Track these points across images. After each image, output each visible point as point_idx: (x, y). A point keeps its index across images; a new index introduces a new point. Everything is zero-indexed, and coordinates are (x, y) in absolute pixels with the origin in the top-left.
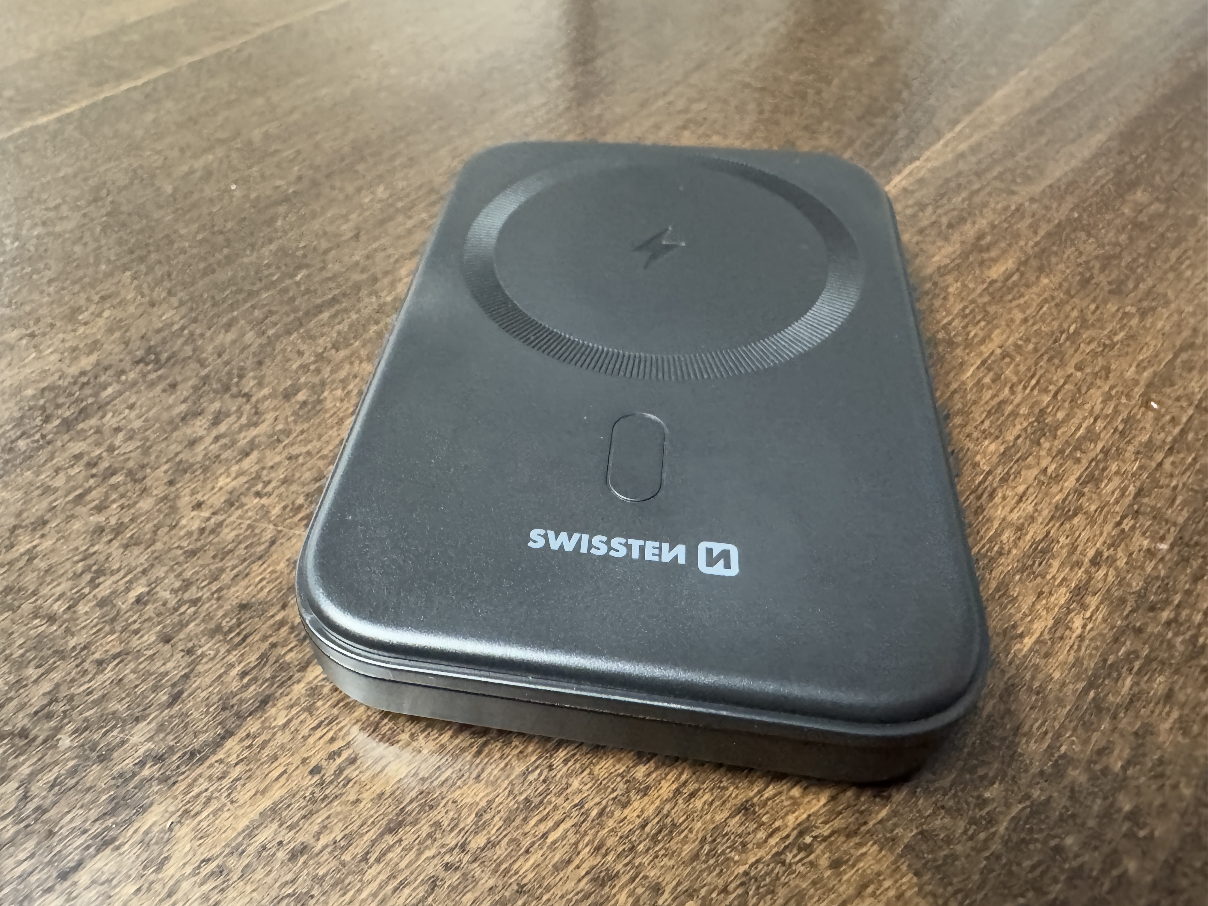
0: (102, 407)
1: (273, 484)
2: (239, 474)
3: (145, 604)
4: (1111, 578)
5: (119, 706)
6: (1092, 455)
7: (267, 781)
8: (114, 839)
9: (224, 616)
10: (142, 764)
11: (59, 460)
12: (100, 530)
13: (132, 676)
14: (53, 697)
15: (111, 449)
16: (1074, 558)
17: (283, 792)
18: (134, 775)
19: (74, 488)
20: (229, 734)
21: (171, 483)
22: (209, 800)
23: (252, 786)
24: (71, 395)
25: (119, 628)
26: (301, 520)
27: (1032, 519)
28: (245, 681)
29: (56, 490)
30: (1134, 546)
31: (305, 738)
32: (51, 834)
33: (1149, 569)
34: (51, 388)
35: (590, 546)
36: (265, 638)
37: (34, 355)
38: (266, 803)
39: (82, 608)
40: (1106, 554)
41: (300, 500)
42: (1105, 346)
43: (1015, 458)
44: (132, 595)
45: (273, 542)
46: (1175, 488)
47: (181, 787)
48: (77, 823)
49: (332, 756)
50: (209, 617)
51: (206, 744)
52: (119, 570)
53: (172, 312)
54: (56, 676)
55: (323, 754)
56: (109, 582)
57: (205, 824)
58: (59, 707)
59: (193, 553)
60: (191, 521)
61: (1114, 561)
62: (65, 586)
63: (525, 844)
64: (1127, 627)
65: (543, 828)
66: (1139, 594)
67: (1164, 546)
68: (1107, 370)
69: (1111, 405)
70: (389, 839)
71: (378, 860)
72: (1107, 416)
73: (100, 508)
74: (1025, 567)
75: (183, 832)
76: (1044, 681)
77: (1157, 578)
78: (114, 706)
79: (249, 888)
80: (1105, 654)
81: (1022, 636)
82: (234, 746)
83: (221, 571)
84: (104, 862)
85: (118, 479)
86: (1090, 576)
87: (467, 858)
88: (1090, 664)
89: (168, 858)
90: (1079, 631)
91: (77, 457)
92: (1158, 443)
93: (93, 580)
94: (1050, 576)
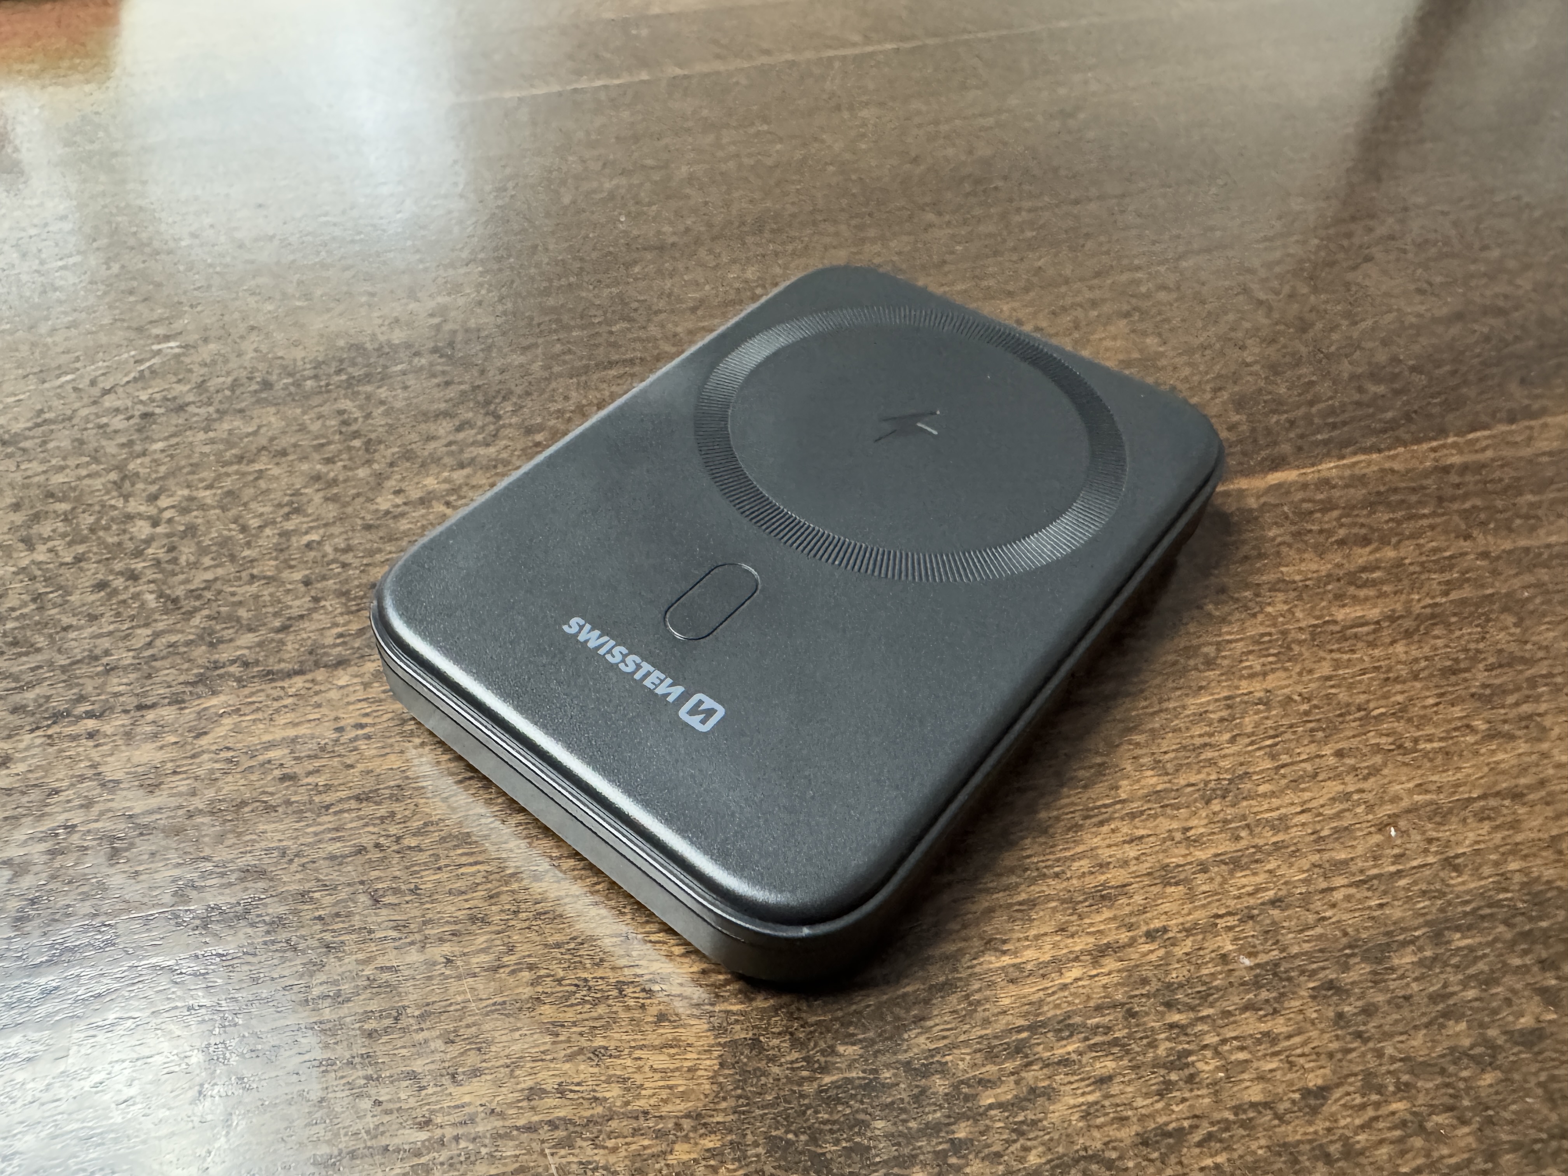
0: (384, 378)
2: (446, 481)
3: (311, 550)
4: (1153, 957)
5: (244, 614)
6: (1256, 841)
7: (302, 719)
8: (183, 701)
9: (357, 586)
10: (233, 662)
11: (326, 409)
12: (317, 478)
13: (267, 598)
14: (208, 585)
15: (368, 416)
16: (1133, 919)
17: (309, 731)
18: (224, 666)
19: (323, 436)
20: (300, 672)
21: (392, 465)
22: (258, 709)
23: (290, 717)
24: (369, 358)
25: (282, 558)
27: (1125, 863)
28: (338, 641)
29: (309, 432)
30: (1212, 944)
31: (348, 703)
32: (149, 676)
33: (1205, 971)
34: (359, 346)
35: (609, 651)
38: (291, 732)
39: (268, 531)
40: (1170, 935)
42: (1402, 746)
43: (1166, 802)
44: (308, 538)
46: (1324, 919)
47: (246, 691)
48: (169, 679)
49: (357, 726)
50: (347, 581)
51: (281, 670)
52: (311, 515)
53: (492, 318)
54: (220, 572)
55: (352, 721)
56: (297, 521)
57: (244, 724)
58: (208, 595)
59: (368, 527)
60: (385, 502)
61: (1173, 945)
62: (268, 509)
63: (442, 863)
64: (1122, 1005)
65: (464, 860)
66: (1169, 986)
67: (1247, 962)
68: (1374, 771)
69: (1338, 807)
70: (353, 804)
71: (335, 813)
72: (1320, 814)
73: (329, 461)
74: (1070, 900)
75: (228, 721)
76: (987, 1000)
77: (1205, 983)
78: (242, 613)
79: (242, 782)
80: (1075, 1013)
81: (1004, 953)
82: (298, 682)
83: (380, 551)
84: (168, 713)
85: (357, 443)
86: (1132, 942)
87: (395, 848)
88: (1049, 1012)
89: (205, 733)
90: (1069, 981)
91: (341, 412)
92: (1354, 868)
93: (288, 514)
94: (1087, 921)
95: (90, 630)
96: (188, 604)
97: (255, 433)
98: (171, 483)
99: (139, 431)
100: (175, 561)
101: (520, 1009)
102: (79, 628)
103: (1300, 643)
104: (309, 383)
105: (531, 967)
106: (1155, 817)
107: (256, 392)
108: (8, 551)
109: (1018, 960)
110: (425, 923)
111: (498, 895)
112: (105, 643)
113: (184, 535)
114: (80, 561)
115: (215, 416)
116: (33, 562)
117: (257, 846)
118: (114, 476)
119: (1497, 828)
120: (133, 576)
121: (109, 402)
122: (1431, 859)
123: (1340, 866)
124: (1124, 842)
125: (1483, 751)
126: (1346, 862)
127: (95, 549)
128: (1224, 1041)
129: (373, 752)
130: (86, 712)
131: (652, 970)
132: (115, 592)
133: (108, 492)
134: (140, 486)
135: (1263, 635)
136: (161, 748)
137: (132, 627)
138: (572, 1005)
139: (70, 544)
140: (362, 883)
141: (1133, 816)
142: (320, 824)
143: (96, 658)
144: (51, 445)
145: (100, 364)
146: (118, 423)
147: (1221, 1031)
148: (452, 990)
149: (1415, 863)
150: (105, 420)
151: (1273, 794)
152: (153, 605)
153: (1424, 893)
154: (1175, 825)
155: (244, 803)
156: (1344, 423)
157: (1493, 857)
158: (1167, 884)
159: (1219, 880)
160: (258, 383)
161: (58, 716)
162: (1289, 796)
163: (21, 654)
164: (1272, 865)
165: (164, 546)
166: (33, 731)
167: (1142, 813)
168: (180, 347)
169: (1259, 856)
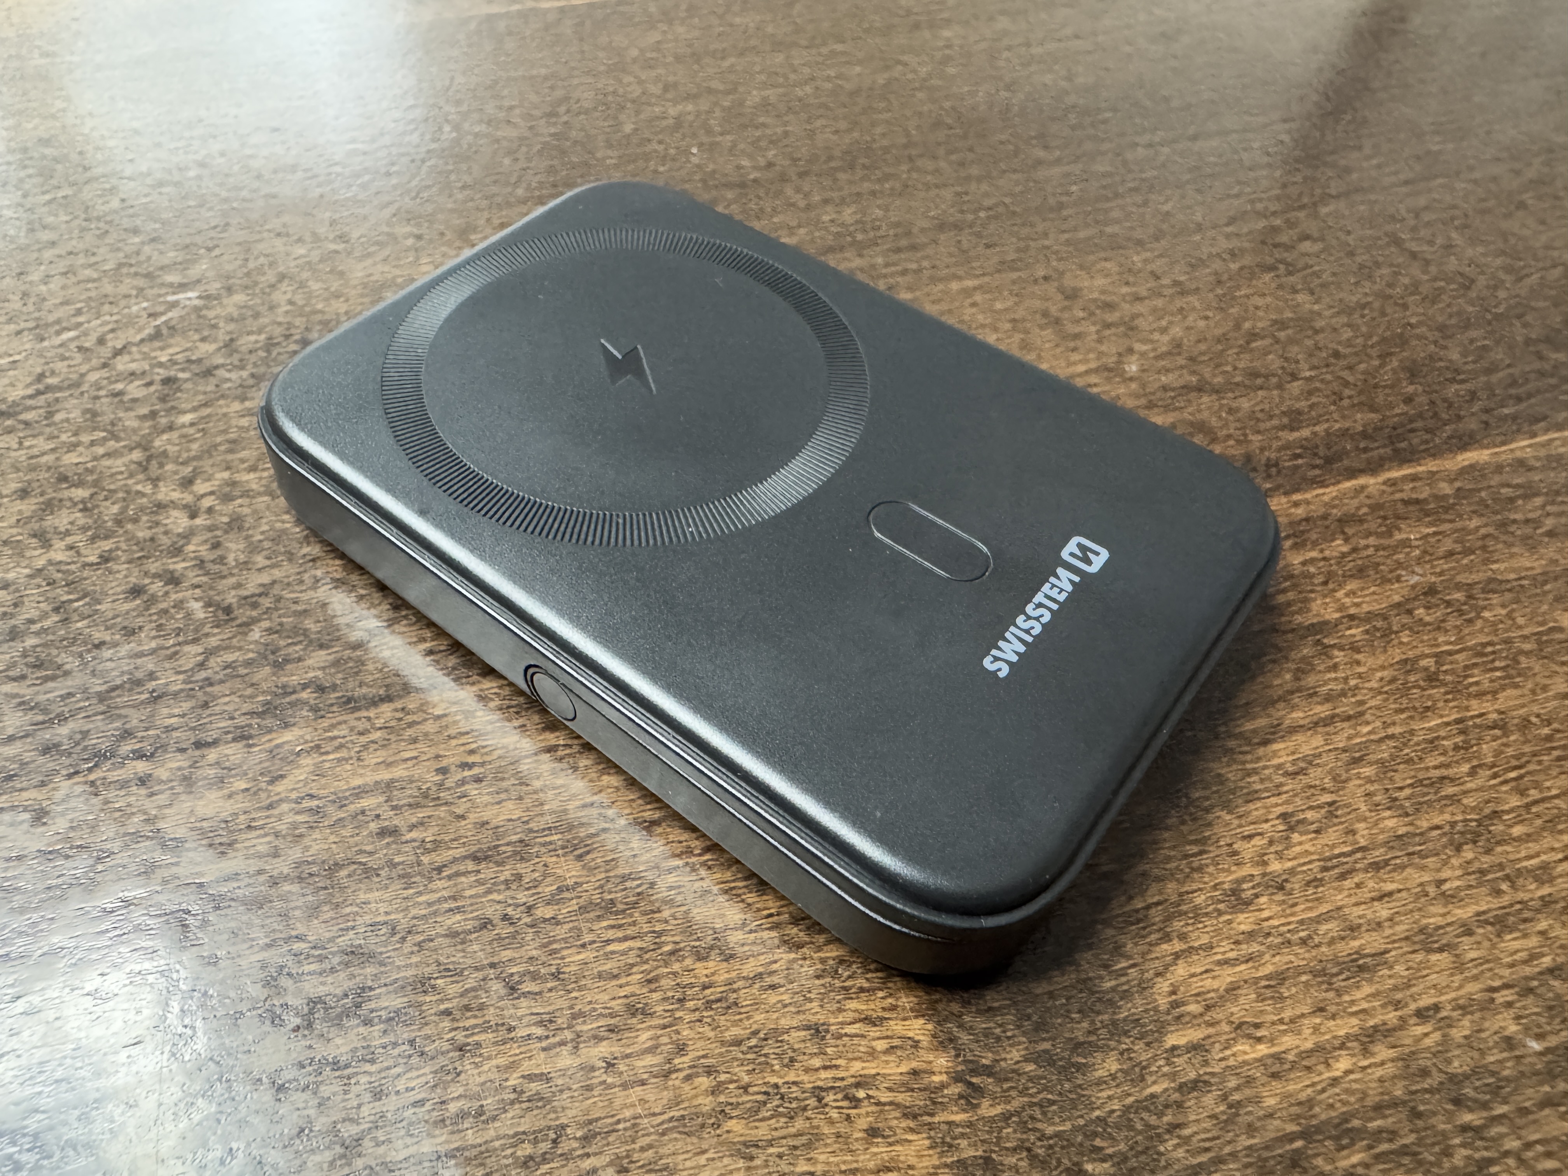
4: (1428, 1042)
5: (312, 626)
7: (398, 757)
8: (251, 737)
10: (305, 687)
14: (266, 591)
16: (1400, 995)
17: (405, 773)
18: (294, 692)
22: (342, 746)
23: (382, 755)
27: (1378, 926)
28: (429, 658)
30: (1491, 1025)
31: (450, 737)
32: (206, 705)
33: (1491, 1059)
38: (385, 775)
40: (1444, 1014)
43: (1409, 849)
47: (326, 723)
48: (230, 708)
49: (465, 766)
51: (365, 697)
54: (278, 573)
55: (457, 760)
57: (327, 765)
58: (266, 602)
61: (1450, 1026)
63: (587, 938)
64: (1404, 1103)
65: (611, 934)
66: (1452, 1078)
67: (1535, 1046)
70: (470, 866)
71: (449, 878)
74: (1323, 972)
75: (307, 761)
76: (1249, 1100)
77: (1493, 1074)
78: (309, 624)
79: (332, 838)
80: (1352, 1115)
81: (1259, 1040)
82: (386, 712)
84: (233, 752)
86: (1402, 1024)
87: (529, 920)
88: (1321, 1114)
89: (282, 777)
90: (1335, 1074)
94: (1347, 998)
95: (127, 647)
98: (206, 463)
99: (163, 399)
100: (221, 560)
101: (703, 1126)
102: (115, 645)
103: (1527, 654)
105: (710, 1071)
106: (1403, 867)
108: (18, 549)
109: (1276, 1049)
110: (574, 1017)
111: (656, 979)
112: (149, 664)
113: (229, 527)
114: (107, 560)
115: (251, 382)
116: (50, 562)
117: (360, 921)
118: (137, 455)
120: (173, 580)
121: (121, 364)
124: (1373, 899)
127: (124, 546)
128: (1528, 1146)
129: (486, 799)
130: (133, 752)
131: (852, 1071)
132: (153, 600)
133: (131, 476)
134: (170, 467)
135: (1484, 645)
136: (230, 796)
137: (179, 644)
138: (763, 1119)
139: (93, 539)
140: (493, 965)
141: (1377, 867)
142: (431, 892)
143: (139, 683)
144: (58, 417)
145: (107, 318)
146: (135, 389)
147: (1523, 1133)
148: (617, 1103)
150: (119, 386)
151: (1528, 838)
152: (201, 615)
154: (1427, 877)
155: (338, 866)
156: (1530, 396)
158: (1430, 951)
159: (1486, 944)
160: (296, 342)
161: (100, 757)
162: (1548, 841)
163: (47, 679)
164: (1543, 925)
165: (206, 541)
166: (70, 776)
167: (1386, 863)
168: (199, 297)
169: (1527, 914)
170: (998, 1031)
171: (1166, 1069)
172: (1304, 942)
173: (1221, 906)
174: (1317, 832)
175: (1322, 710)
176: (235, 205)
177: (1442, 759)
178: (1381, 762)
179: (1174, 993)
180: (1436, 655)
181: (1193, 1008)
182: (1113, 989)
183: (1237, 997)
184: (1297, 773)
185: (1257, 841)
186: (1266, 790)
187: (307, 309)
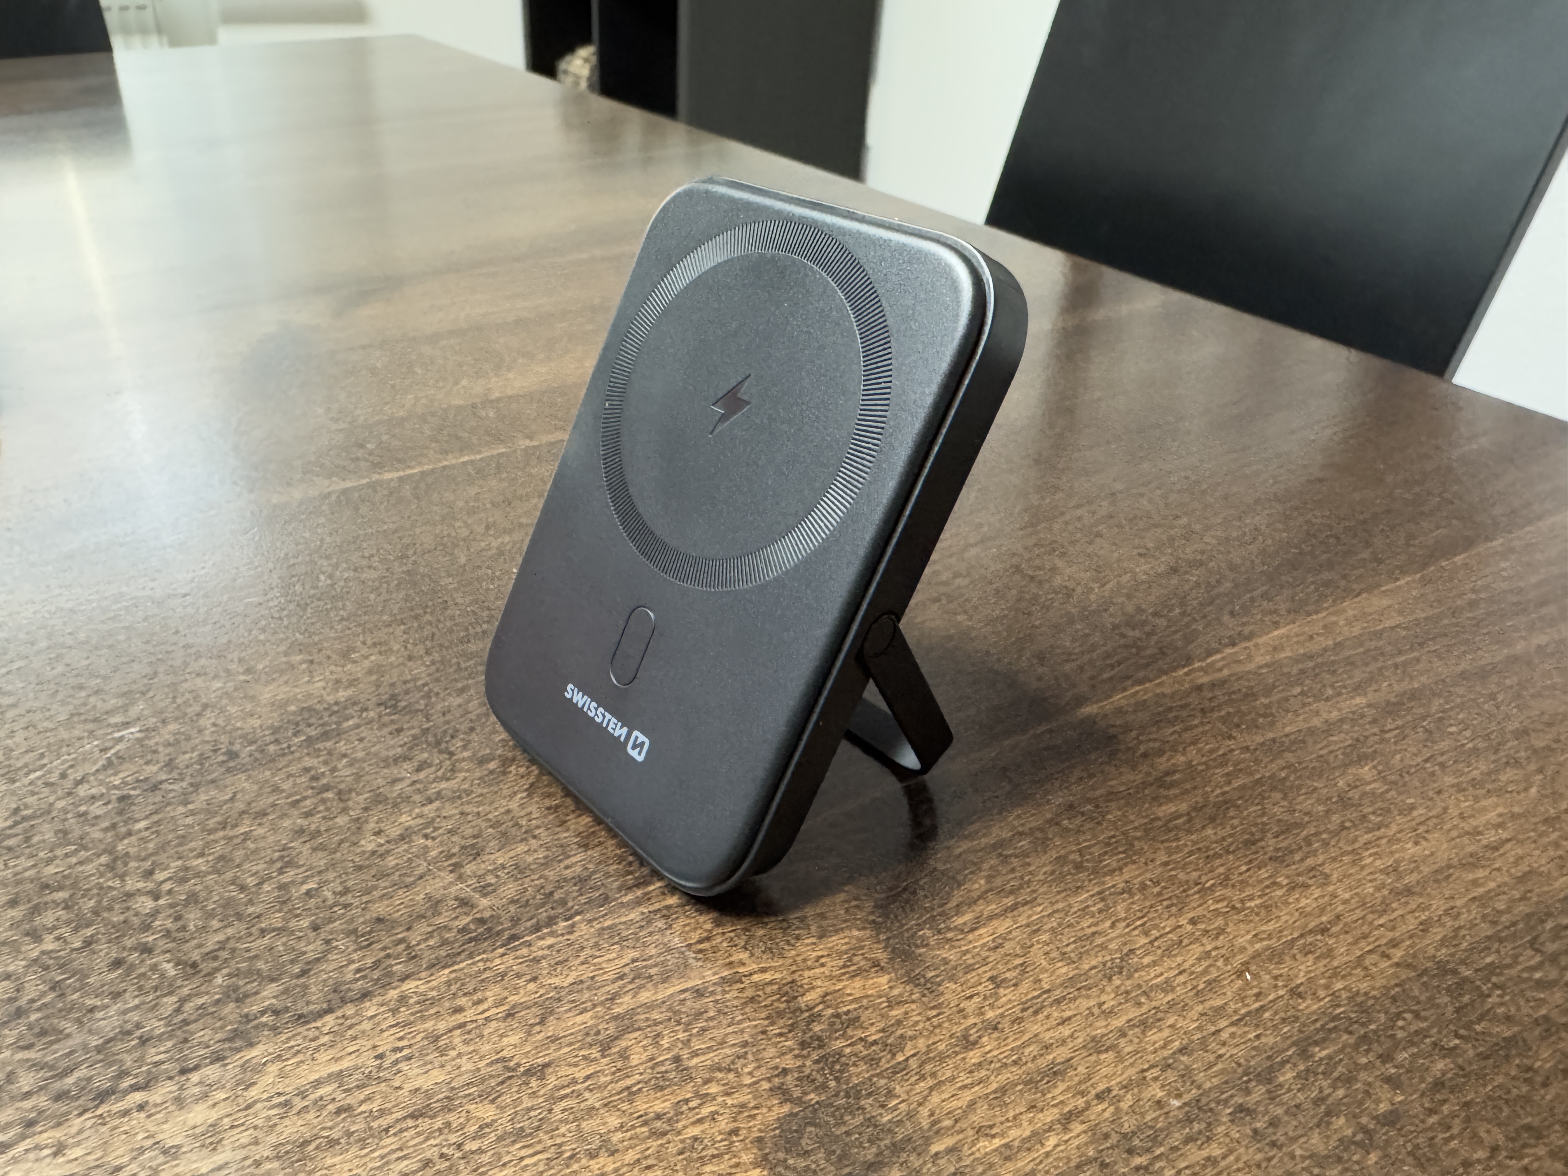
0: (339, 734)
1: (441, 831)
2: (419, 816)
3: (311, 897)
4: (1107, 1115)
5: (264, 966)
6: (1154, 1004)
7: (343, 1053)
8: (225, 1058)
9: (363, 923)
10: (263, 1013)
11: (293, 769)
12: (301, 832)
13: (281, 948)
14: (222, 945)
15: (334, 770)
16: (1083, 1087)
17: (351, 1064)
18: (256, 1018)
20: (330, 1011)
21: (366, 809)
22: (299, 1052)
23: (331, 1053)
24: (321, 718)
25: (286, 910)
26: (450, 865)
27: (1064, 1042)
28: (358, 976)
29: (283, 791)
30: (1146, 1094)
32: (186, 1040)
33: (1148, 1118)
34: (310, 709)
36: (384, 949)
37: (307, 679)
38: (335, 1068)
39: (266, 887)
40: (1114, 1093)
41: (456, 850)
42: (1234, 908)
43: (1079, 986)
44: (305, 887)
45: (421, 877)
46: (1220, 1056)
47: (284, 1037)
48: (206, 1038)
49: (397, 1050)
50: (352, 920)
51: (311, 1012)
52: (303, 866)
53: (423, 669)
54: (230, 932)
55: (389, 1047)
56: (292, 873)
57: (289, 1068)
58: (224, 954)
59: (360, 868)
60: (369, 844)
61: (1119, 1101)
62: (261, 866)
63: (506, 1159)
64: (1095, 1159)
65: (523, 1153)
66: (1125, 1136)
67: (1176, 1103)
68: (1221, 931)
69: (1205, 964)
70: (410, 1123)
71: (395, 1134)
72: (1193, 973)
73: (308, 815)
74: (1031, 1081)
75: (273, 1069)
77: (1151, 1128)
78: (260, 965)
81: (993, 1136)
82: (329, 1019)
83: (375, 888)
84: (211, 1072)
85: (329, 795)
86: (1088, 1106)
87: (460, 1154)
89: (254, 1083)
90: (1048, 1149)
91: (307, 770)
92: (1230, 1011)
93: (281, 868)
94: (1050, 1095)
95: (115, 1007)
96: (206, 967)
97: (232, 799)
98: (162, 858)
99: (120, 813)
100: (184, 928)
102: (106, 1007)
103: (1138, 839)
104: (272, 748)
106: (1075, 999)
107: (223, 762)
108: (14, 947)
109: (1007, 1140)
112: (135, 1017)
113: (187, 903)
114: (90, 944)
115: (191, 789)
116: (43, 953)
118: (104, 859)
119: (1318, 958)
120: (146, 950)
121: (83, 791)
122: (1281, 992)
123: (1219, 1011)
124: (1058, 1024)
125: (1291, 900)
126: (1223, 1007)
127: (103, 930)
129: (416, 1071)
130: (131, 1086)
132: (132, 967)
133: (102, 875)
134: (133, 864)
136: (214, 1105)
137: (158, 997)
139: (76, 930)
141: (1058, 1002)
142: (383, 1147)
143: (129, 1033)
144: (35, 839)
145: (66, 757)
146: (96, 809)
147: (1176, 1163)
149: (1271, 998)
150: (83, 808)
151: (1155, 963)
152: (173, 973)
153: (1284, 1020)
154: (1092, 1003)
155: (306, 1143)
157: (1322, 982)
158: (1100, 1052)
159: (1136, 1040)
160: (224, 754)
161: (103, 1096)
162: (1167, 962)
163: (52, 1043)
164: (1171, 1021)
165: (170, 916)
166: (80, 1115)
167: (1064, 998)
168: (140, 731)
169: (1160, 1015)
170: (813, 1166)
171: (933, 1169)
172: (1015, 1063)
173: (957, 1049)
174: (1016, 985)
175: (1009, 901)
176: (160, 656)
177: (1091, 920)
178: (1053, 929)
179: (932, 1115)
180: (1080, 850)
181: (947, 1123)
182: (890, 1121)
183: (975, 1110)
184: (997, 947)
185: (976, 999)
186: (978, 962)
187: (229, 728)
